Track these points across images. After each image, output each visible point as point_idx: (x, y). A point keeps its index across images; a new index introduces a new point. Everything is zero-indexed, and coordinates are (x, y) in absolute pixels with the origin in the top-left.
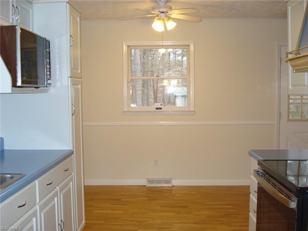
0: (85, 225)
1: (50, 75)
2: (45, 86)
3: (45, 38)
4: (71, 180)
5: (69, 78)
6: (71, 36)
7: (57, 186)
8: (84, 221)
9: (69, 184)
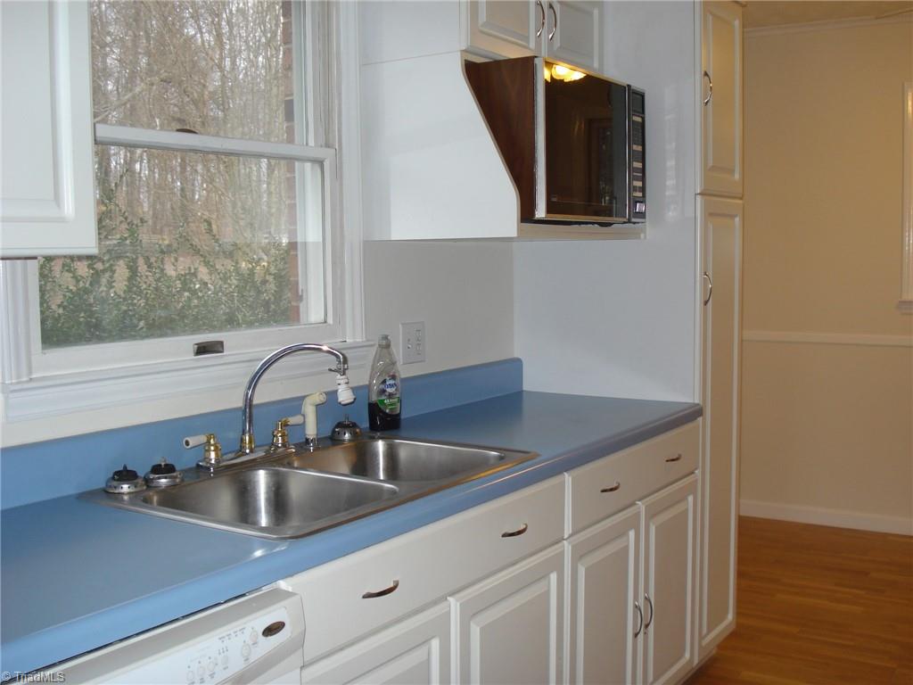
0: (733, 627)
1: (643, 189)
2: (625, 220)
3: (629, 86)
4: (692, 489)
5: (699, 198)
6: (706, 74)
7: (639, 500)
8: (730, 617)
9: (684, 499)
